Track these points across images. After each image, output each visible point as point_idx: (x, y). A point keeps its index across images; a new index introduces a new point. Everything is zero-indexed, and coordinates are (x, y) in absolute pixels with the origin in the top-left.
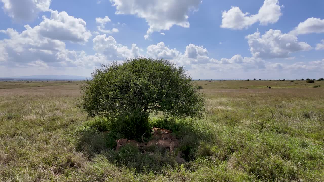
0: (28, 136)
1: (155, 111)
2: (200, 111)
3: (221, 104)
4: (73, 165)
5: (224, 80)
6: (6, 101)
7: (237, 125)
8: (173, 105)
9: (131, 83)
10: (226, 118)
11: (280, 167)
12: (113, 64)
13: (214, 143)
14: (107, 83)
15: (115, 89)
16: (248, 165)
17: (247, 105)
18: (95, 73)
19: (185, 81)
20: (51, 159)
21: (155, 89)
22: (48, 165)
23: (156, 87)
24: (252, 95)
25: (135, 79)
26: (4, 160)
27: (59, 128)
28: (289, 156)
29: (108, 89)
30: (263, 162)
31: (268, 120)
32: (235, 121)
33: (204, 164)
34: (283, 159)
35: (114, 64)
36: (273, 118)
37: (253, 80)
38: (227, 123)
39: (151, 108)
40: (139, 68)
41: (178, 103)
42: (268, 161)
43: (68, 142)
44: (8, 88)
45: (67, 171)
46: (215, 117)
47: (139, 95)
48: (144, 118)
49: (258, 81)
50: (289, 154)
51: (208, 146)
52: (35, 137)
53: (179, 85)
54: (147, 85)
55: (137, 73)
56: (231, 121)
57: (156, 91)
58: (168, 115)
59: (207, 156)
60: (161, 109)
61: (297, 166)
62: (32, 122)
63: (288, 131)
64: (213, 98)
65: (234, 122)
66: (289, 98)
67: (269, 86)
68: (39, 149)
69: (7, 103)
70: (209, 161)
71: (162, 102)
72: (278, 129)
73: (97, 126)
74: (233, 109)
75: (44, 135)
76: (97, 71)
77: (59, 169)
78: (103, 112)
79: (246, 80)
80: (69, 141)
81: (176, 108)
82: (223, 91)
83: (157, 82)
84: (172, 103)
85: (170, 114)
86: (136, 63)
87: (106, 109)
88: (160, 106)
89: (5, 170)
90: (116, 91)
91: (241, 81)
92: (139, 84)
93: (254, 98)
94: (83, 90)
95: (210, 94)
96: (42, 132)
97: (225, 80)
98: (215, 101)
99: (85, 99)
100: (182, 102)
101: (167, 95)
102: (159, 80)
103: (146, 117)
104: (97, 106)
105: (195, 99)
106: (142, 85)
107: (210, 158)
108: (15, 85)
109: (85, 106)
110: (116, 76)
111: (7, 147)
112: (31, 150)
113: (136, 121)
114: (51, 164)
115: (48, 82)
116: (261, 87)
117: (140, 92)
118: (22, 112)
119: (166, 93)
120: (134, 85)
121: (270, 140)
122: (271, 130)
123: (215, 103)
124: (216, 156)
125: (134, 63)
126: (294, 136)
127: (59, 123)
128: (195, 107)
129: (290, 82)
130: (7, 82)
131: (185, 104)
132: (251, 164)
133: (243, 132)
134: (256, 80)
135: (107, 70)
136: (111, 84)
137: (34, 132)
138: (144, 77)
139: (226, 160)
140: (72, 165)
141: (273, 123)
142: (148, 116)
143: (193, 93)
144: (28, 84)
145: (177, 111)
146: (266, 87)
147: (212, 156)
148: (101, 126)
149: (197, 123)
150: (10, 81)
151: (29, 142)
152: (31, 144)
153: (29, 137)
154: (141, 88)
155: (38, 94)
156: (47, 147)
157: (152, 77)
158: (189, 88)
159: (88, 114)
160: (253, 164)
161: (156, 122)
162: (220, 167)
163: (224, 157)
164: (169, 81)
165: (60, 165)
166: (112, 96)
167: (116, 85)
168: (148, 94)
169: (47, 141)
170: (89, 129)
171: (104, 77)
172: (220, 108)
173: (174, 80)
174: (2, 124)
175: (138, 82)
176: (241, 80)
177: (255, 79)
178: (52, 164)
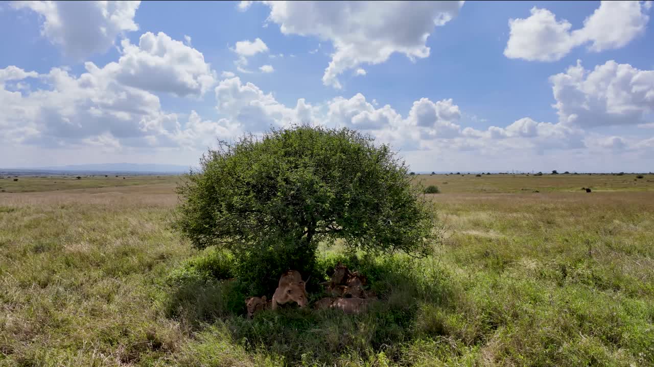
0: (74, 285)
1: (328, 237)
2: (424, 239)
3: (476, 225)
4: (159, 347)
5: (486, 172)
6: (33, 217)
7: (508, 270)
8: (365, 225)
9: (279, 179)
10: (486, 255)
11: (599, 361)
12: (243, 139)
13: (454, 308)
14: (230, 178)
15: (247, 191)
16: (527, 356)
17: (536, 228)
18: (207, 158)
19: (393, 175)
20: (116, 334)
21: (329, 192)
22: (109, 345)
23: (331, 187)
24: (546, 206)
25: (288, 170)
26: (25, 332)
27: (135, 272)
28: (620, 339)
29: (231, 191)
30: (560, 351)
31: (580, 261)
32: (505, 263)
33: (430, 352)
34: (606, 345)
35: (245, 139)
36: (591, 257)
37: (552, 173)
38: (486, 266)
39: (320, 232)
40: (295, 148)
41: (377, 221)
42: (571, 349)
43: (150, 299)
44: (41, 191)
45: (147, 358)
46: (462, 252)
47: (294, 205)
48: (307, 252)
49: (562, 176)
50: (620, 335)
51: (440, 314)
52: (87, 288)
53: (380, 183)
54: (312, 183)
55: (291, 159)
56: (496, 262)
57: (329, 196)
58: (357, 245)
59: (439, 335)
60: (341, 234)
61: (638, 361)
62: (83, 258)
63: (622, 285)
64: (461, 212)
65: (502, 264)
66: (629, 214)
67: (586, 187)
68: (94, 313)
69: (35, 220)
70: (441, 346)
71: (343, 218)
72: (600, 280)
73: (212, 268)
74: (503, 236)
75: (105, 285)
76: (212, 154)
77: (131, 354)
78: (222, 238)
79: (535, 173)
80: (153, 297)
81: (372, 231)
82: (483, 198)
83: (334, 177)
84: (363, 222)
85: (360, 245)
86: (290, 137)
87: (228, 233)
88: (340, 228)
89: (25, 354)
90: (247, 195)
91: (525, 176)
92: (294, 180)
93: (550, 212)
94: (182, 193)
95: (454, 205)
96: (100, 279)
97: (489, 174)
98: (465, 218)
99: (187, 212)
100: (386, 219)
101: (354, 204)
102: (337, 174)
103: (310, 250)
104: (211, 226)
105: (415, 214)
106: (300, 182)
107: (444, 340)
108: (54, 185)
109: (186, 227)
110: (250, 165)
111: (33, 306)
112: (78, 314)
113: (289, 258)
114: (115, 343)
115: (118, 178)
116: (568, 188)
117: (297, 198)
118: (63, 238)
119: (352, 200)
120: (284, 183)
121: (580, 305)
122: (584, 282)
123: (464, 222)
124: (458, 336)
125: (285, 138)
126: (636, 296)
127: (134, 260)
128: (414, 231)
129: (635, 178)
130: (39, 178)
131: (391, 223)
132: (533, 354)
133: (519, 285)
134: (557, 173)
135: (231, 152)
136: (239, 180)
137: (85, 278)
138: (306, 167)
139: (478, 345)
140: (157, 346)
141: (589, 267)
142: (314, 248)
143: (411, 201)
144: (78, 182)
145: (374, 237)
146: (581, 188)
147: (448, 334)
148: (218, 267)
149: (419, 265)
150: (42, 175)
151: (74, 299)
152: (79, 302)
153: (74, 287)
154: (298, 190)
155: (97, 201)
156: (109, 309)
157: (324, 166)
158: (403, 189)
159: (191, 242)
160: (538, 355)
161: (332, 262)
162: (464, 358)
163: (475, 339)
164: (359, 174)
165: (133, 346)
166: (241, 205)
167: (248, 184)
168: (314, 202)
169: (109, 295)
170: (195, 273)
171: (224, 167)
172: (474, 233)
173: (369, 173)
174: (25, 262)
175: (293, 176)
176: (523, 174)
177: (555, 172)
178: (118, 343)
